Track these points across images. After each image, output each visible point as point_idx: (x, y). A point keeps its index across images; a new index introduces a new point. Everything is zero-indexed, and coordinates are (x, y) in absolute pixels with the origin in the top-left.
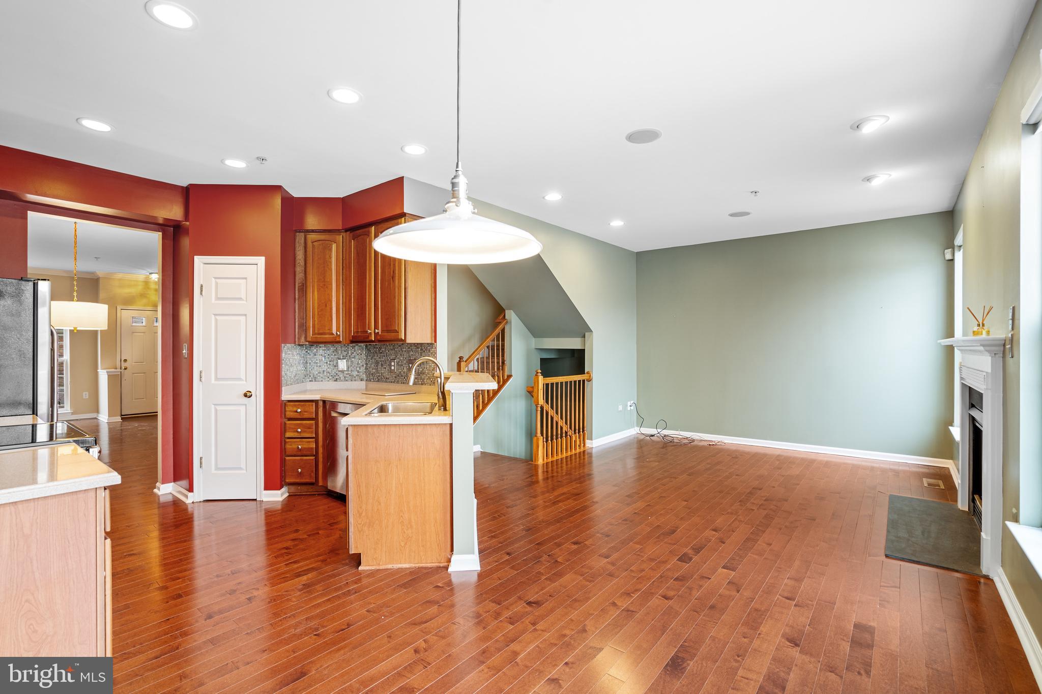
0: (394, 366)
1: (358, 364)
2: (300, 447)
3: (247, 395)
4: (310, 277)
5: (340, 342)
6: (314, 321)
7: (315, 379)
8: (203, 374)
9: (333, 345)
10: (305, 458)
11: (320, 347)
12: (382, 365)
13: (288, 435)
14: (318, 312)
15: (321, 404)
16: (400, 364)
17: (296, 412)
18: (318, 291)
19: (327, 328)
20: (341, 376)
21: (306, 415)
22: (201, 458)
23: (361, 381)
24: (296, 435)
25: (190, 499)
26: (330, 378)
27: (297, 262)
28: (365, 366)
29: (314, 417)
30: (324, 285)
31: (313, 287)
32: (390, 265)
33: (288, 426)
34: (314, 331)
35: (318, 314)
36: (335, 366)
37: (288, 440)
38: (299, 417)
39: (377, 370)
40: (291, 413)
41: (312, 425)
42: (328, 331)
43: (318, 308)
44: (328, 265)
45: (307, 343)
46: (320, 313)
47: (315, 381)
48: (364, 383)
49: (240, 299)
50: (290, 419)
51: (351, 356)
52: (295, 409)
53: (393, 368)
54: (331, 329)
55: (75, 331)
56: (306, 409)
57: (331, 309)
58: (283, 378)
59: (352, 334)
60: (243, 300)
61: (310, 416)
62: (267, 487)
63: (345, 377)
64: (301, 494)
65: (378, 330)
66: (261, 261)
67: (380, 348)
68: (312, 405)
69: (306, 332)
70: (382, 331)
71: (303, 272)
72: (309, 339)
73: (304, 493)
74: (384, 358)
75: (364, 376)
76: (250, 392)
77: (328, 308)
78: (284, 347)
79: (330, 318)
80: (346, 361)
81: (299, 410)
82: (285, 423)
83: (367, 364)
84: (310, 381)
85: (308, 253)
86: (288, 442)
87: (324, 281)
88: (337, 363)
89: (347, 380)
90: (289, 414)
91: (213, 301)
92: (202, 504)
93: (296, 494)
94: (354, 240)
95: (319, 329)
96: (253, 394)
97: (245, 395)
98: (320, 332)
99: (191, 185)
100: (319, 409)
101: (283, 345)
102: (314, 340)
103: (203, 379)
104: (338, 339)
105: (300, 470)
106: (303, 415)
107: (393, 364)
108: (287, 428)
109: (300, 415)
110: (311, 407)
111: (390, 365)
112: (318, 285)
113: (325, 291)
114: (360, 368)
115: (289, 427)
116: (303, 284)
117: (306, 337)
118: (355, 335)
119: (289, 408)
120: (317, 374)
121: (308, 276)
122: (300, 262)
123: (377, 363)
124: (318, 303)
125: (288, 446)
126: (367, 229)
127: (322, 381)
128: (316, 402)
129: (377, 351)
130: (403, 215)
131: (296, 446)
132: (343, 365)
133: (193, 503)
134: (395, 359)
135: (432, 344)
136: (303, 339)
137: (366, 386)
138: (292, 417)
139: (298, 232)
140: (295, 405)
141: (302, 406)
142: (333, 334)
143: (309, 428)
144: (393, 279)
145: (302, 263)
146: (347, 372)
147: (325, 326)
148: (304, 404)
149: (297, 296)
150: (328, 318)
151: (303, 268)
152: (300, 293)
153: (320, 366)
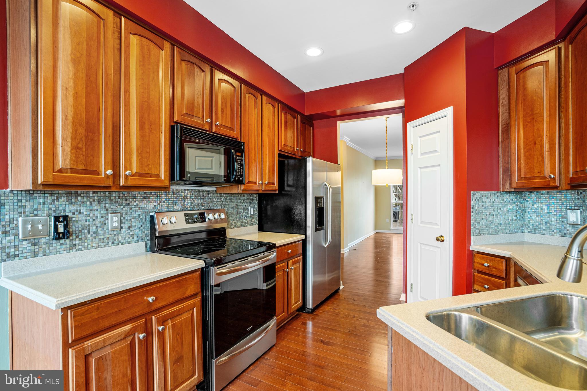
3: (440, 239)
4: (514, 114)
5: (556, 187)
6: (519, 164)
7: (534, 230)
8: (413, 217)
11: (542, 194)
13: (476, 287)
15: (512, 263)
17: (483, 265)
18: (524, 128)
19: (536, 171)
20: (572, 230)
21: (494, 272)
22: (412, 284)
26: (556, 231)
27: (500, 102)
29: (504, 277)
31: (518, 125)
33: (476, 278)
34: (519, 175)
35: (525, 156)
36: (563, 218)
37: (475, 292)
38: (487, 271)
40: (480, 266)
41: (502, 284)
42: (538, 175)
43: (524, 148)
44: (537, 94)
45: (513, 190)
46: (526, 154)
47: (535, 233)
49: (436, 151)
50: (479, 272)
52: (483, 262)
54: (542, 171)
55: (387, 186)
56: (496, 265)
57: (542, 146)
58: (472, 227)
60: (438, 152)
61: (499, 275)
66: (449, 113)
68: (502, 262)
69: (511, 177)
71: (508, 111)
72: (514, 185)
76: (443, 237)
77: (538, 146)
78: (474, 194)
79: (540, 159)
80: (579, 212)
81: (486, 265)
82: (474, 275)
84: (529, 232)
85: (511, 88)
87: (532, 114)
88: (567, 214)
90: (477, 266)
91: (419, 157)
94: (571, 43)
95: (525, 173)
96: (445, 239)
97: (437, 239)
98: (528, 176)
99: (405, 68)
100: (511, 269)
101: (472, 192)
102: (520, 185)
103: (413, 221)
104: (552, 184)
106: (492, 271)
108: (475, 280)
109: (488, 270)
110: (500, 264)
112: (524, 121)
113: (534, 126)
115: (477, 280)
116: (508, 124)
117: (510, 184)
118: (574, 176)
119: (477, 259)
120: (537, 226)
121: (512, 114)
122: (504, 101)
124: (524, 142)
127: (544, 234)
128: (507, 259)
132: (575, 216)
136: (508, 186)
138: (480, 269)
139: (500, 69)
140: (483, 258)
141: (490, 260)
142: (544, 178)
145: (506, 102)
147: (534, 169)
148: (493, 259)
149: (501, 140)
150: (538, 158)
151: (507, 107)
152: (505, 135)
153: (542, 216)
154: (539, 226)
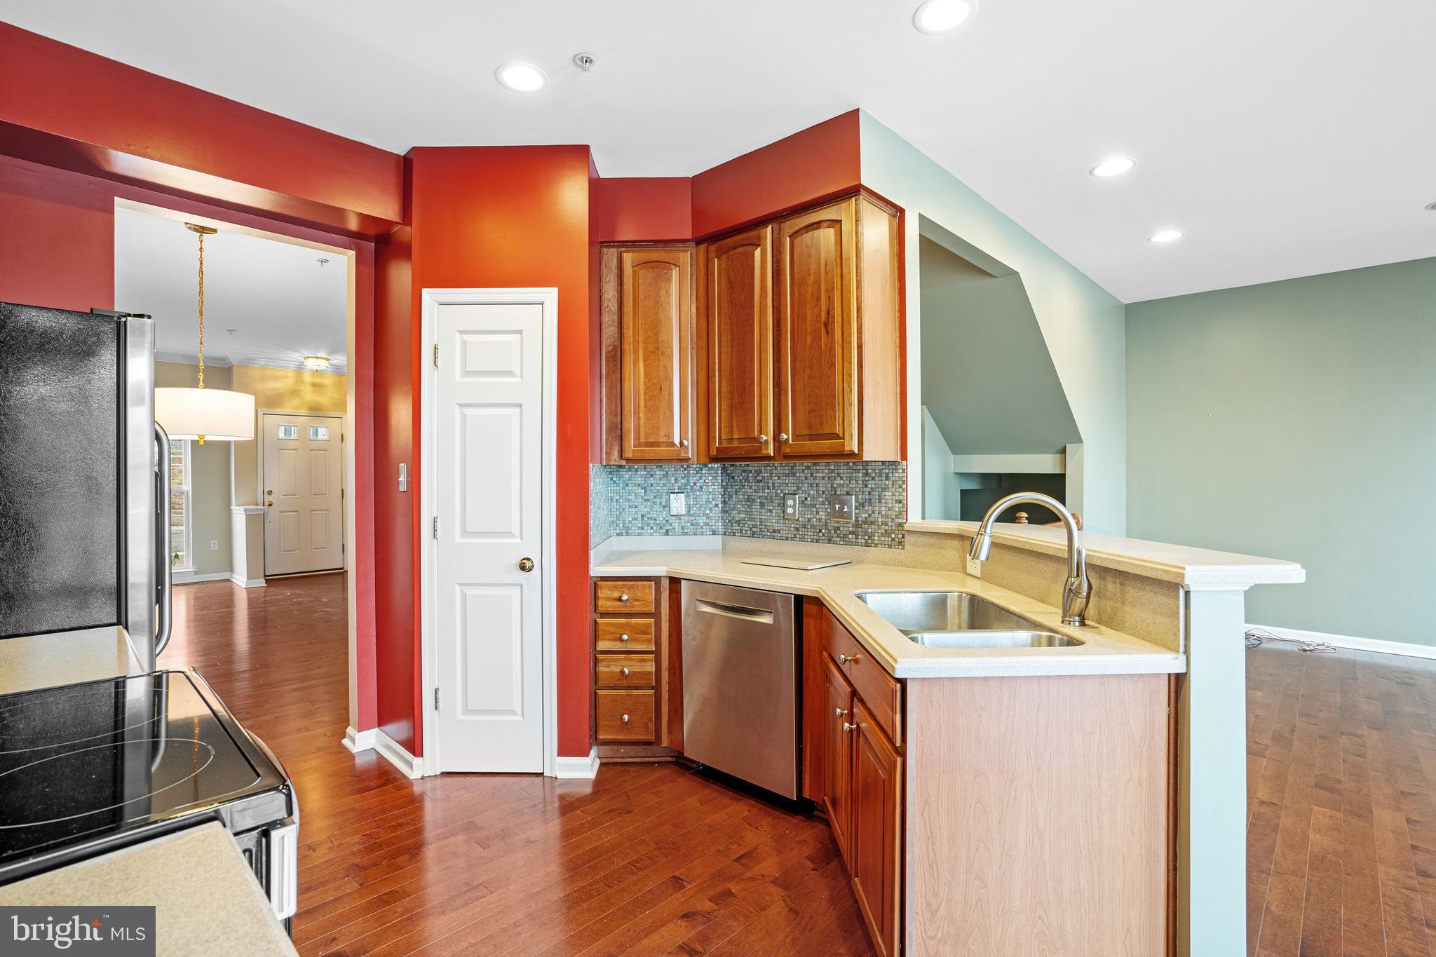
0: (794, 507)
1: (708, 501)
2: (626, 671)
3: (525, 567)
4: (629, 333)
5: (687, 460)
6: (637, 420)
7: (627, 531)
8: (439, 524)
9: (661, 466)
10: (635, 692)
11: (636, 471)
12: (762, 505)
13: (602, 645)
14: (645, 402)
15: (665, 584)
16: (808, 502)
17: (620, 599)
18: (645, 361)
19: (662, 433)
20: (676, 525)
21: (638, 607)
22: (436, 691)
23: (714, 534)
24: (617, 646)
25: (416, 770)
26: (655, 528)
27: (605, 305)
28: (720, 506)
29: (654, 611)
30: (656, 352)
31: (636, 352)
32: (818, 299)
33: (601, 627)
34: (637, 439)
35: (646, 406)
36: (664, 506)
37: (600, 657)
38: (623, 610)
39: (749, 513)
40: (609, 603)
41: (649, 626)
42: (665, 439)
43: (645, 394)
44: (664, 310)
45: (624, 463)
46: (649, 404)
47: (628, 534)
48: (719, 538)
49: (510, 373)
50: (605, 615)
51: (695, 487)
52: (616, 595)
53: (790, 511)
54: (670, 434)
55: (202, 443)
56: (639, 595)
57: (671, 395)
59: (717, 445)
60: (515, 376)
61: (646, 609)
62: (564, 750)
63: (683, 528)
64: (624, 760)
65: (788, 435)
66: (550, 296)
67: (759, 472)
68: (650, 587)
69: (622, 440)
70: (796, 436)
71: (616, 324)
72: (628, 454)
73: (629, 760)
74: (766, 491)
75: (719, 526)
76: (528, 559)
77: (665, 394)
79: (668, 413)
80: (686, 497)
81: (625, 597)
82: (597, 623)
83: (724, 502)
84: (618, 534)
85: (625, 287)
86: (603, 660)
87: (657, 341)
88: (669, 500)
89: (686, 534)
90: (604, 604)
91: (458, 378)
92: (439, 782)
93: (615, 760)
94: (718, 257)
95: (647, 435)
96: (534, 563)
97: (523, 568)
98: (649, 441)
99: (415, 149)
100: (662, 596)
101: (593, 466)
102: (635, 457)
103: (439, 533)
104: (683, 455)
105: (626, 717)
106: (632, 607)
107: (790, 502)
108: (600, 633)
109: (627, 606)
110: (647, 591)
111: (783, 506)
112: (645, 350)
113: (659, 359)
114: (711, 509)
115: (604, 630)
116: (616, 347)
117: (621, 451)
118: (725, 445)
119: (605, 593)
120: (630, 522)
121: (625, 331)
122: (610, 304)
123: (750, 500)
124: (645, 384)
125: (602, 668)
126: (754, 233)
127: (640, 534)
128: (657, 580)
129: (750, 479)
130: (855, 191)
131: (617, 669)
132: (678, 504)
133: (423, 778)
134: (795, 494)
135: (894, 463)
136: (616, 455)
137: (724, 545)
138: (610, 610)
139: (606, 247)
140: (615, 587)
141: (629, 588)
142: (673, 444)
143: (644, 633)
144: (826, 325)
145: (614, 307)
146: (686, 518)
147: (658, 429)
148: (633, 585)
149: (604, 372)
150: (665, 413)
151: (616, 317)
152: (611, 365)
153: (636, 507)
154: (633, 522)
